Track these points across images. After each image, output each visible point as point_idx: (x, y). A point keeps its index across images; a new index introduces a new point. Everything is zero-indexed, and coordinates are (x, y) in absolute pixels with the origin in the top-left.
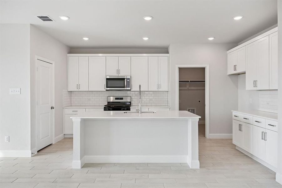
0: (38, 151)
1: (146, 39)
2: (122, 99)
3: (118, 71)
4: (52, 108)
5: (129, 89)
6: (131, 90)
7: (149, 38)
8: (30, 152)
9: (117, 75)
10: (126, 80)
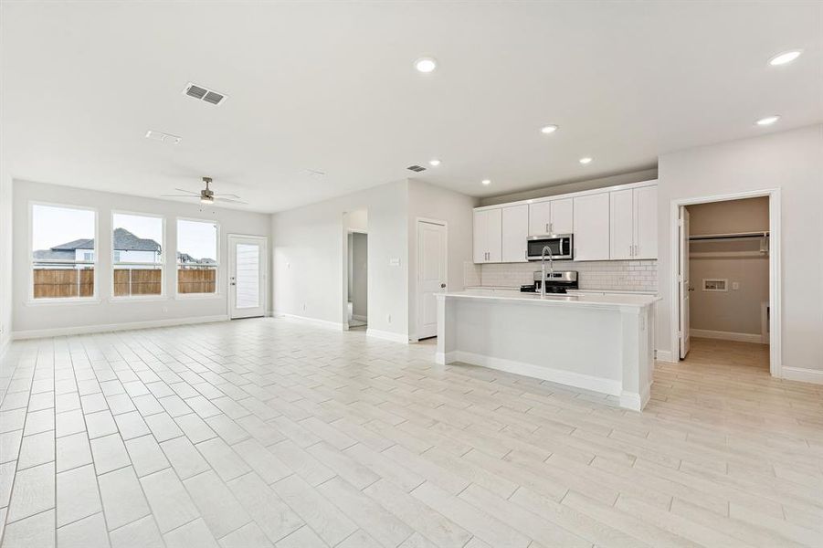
0: (420, 340)
1: (586, 161)
2: (560, 276)
3: (549, 227)
4: (443, 286)
5: (569, 256)
6: (575, 259)
7: (594, 159)
8: (407, 337)
9: (548, 234)
10: (561, 241)
